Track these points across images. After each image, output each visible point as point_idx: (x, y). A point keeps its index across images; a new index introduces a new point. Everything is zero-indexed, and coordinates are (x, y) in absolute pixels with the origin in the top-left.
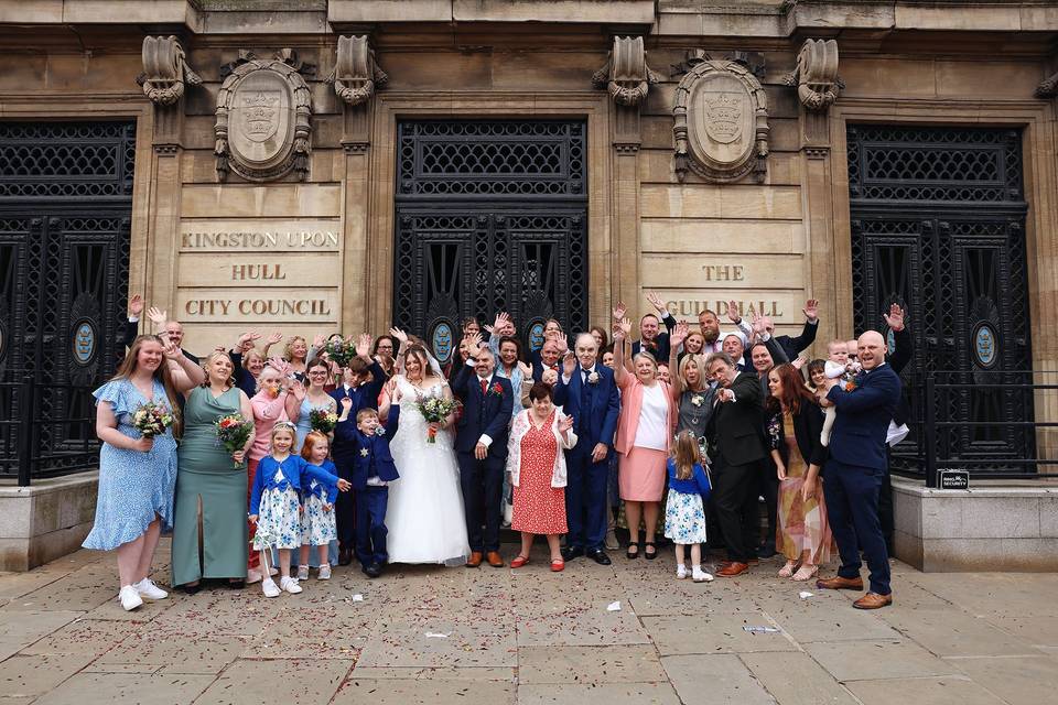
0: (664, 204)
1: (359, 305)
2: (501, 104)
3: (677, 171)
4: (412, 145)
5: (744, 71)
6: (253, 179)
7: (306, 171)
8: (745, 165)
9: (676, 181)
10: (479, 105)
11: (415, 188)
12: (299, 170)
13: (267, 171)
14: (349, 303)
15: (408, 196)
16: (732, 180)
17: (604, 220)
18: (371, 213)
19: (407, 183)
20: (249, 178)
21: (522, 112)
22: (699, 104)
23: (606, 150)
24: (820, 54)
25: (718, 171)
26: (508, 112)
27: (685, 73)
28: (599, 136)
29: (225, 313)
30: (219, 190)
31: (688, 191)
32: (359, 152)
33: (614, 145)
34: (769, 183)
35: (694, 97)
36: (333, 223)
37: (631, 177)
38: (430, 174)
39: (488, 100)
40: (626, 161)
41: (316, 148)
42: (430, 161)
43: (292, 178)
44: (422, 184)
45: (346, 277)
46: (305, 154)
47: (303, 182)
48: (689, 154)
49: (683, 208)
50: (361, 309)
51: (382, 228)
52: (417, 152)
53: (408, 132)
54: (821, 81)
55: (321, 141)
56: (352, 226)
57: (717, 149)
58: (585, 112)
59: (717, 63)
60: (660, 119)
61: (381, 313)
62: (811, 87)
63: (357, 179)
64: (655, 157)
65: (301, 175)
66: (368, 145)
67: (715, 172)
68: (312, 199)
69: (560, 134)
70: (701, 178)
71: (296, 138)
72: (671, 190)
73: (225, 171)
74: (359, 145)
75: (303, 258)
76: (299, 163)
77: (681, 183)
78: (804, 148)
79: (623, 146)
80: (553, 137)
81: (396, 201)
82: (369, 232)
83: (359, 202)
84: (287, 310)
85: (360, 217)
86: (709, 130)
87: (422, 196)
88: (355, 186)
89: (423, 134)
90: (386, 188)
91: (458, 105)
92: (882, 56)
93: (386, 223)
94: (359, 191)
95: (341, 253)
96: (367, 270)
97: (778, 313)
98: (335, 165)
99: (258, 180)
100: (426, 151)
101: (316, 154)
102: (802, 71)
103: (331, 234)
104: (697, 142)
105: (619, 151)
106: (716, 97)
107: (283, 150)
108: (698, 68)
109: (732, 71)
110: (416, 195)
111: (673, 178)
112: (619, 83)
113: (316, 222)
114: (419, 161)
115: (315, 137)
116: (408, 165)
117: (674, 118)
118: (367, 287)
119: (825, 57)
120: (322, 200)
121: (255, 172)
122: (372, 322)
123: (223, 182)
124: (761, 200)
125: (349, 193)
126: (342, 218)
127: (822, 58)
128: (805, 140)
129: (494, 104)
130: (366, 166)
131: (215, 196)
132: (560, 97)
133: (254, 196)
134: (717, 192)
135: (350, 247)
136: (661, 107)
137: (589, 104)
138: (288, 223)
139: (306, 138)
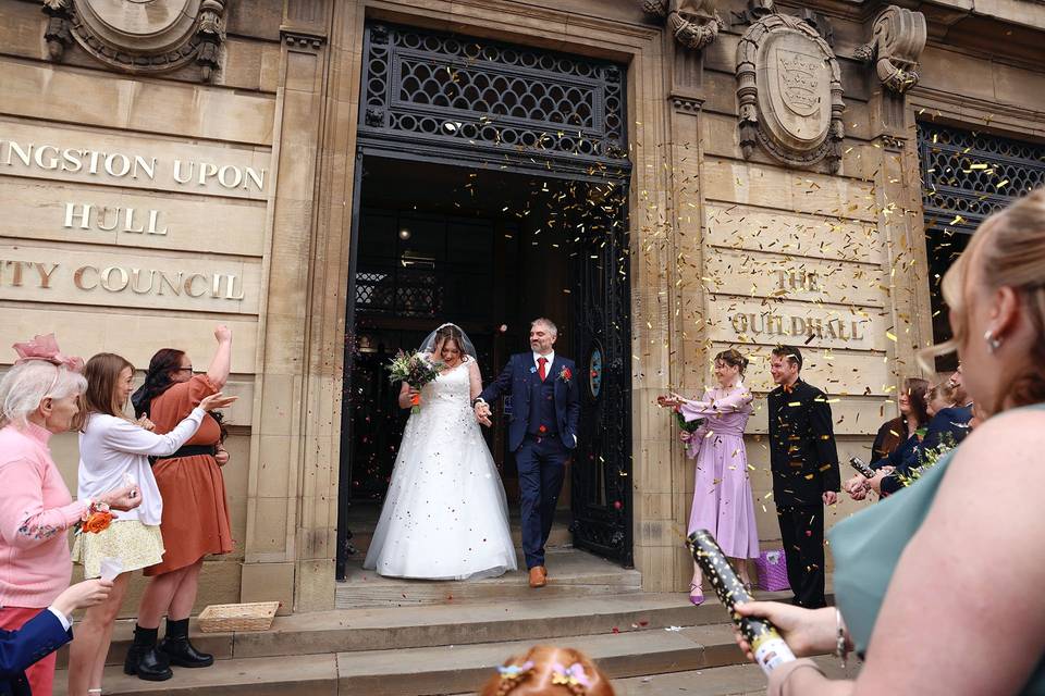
0: (728, 186)
1: (297, 288)
2: (521, 20)
3: (743, 144)
4: (385, 58)
5: (816, 34)
6: (118, 64)
7: (215, 67)
8: (820, 148)
9: (741, 157)
10: (489, 15)
11: (387, 121)
12: (203, 63)
13: (146, 55)
14: (281, 283)
15: (378, 130)
16: (806, 164)
17: (657, 197)
18: (323, 145)
19: (377, 111)
20: (109, 61)
21: (548, 36)
22: (772, 63)
23: (659, 105)
24: (908, 24)
25: (792, 150)
26: (529, 32)
27: (750, 24)
28: (649, 82)
29: (45, 286)
30: (47, 73)
31: (755, 171)
32: (309, 50)
33: (672, 98)
34: (842, 174)
35: (765, 54)
36: (258, 155)
37: (693, 144)
38: (410, 104)
39: (503, 11)
40: (683, 121)
41: (233, 35)
42: (411, 85)
43: (189, 75)
44: (398, 116)
45: (277, 240)
46: (214, 38)
47: (207, 83)
48: (759, 125)
49: (750, 192)
50: (302, 295)
51: (339, 171)
52: (393, 69)
53: (378, 37)
54: (906, 57)
55: (245, 25)
56: (291, 162)
57: (794, 121)
58: (631, 52)
59: (788, 19)
60: (720, 76)
61: (331, 304)
62: (893, 62)
63: (303, 90)
64: (716, 123)
65: (206, 71)
66: (324, 40)
67: (788, 151)
68: (221, 112)
69: (592, 76)
70: (771, 157)
71: (201, 11)
72: (736, 168)
73: (62, 41)
74: (310, 39)
75: (200, 204)
76: (205, 51)
77: (746, 160)
78: (881, 137)
79: (684, 99)
80: (583, 79)
81: (360, 135)
82: (319, 173)
83: (303, 125)
84: (166, 290)
85: (305, 149)
86: (785, 97)
87: (397, 132)
88: (299, 101)
89: (402, 44)
90: (347, 111)
91: (459, 9)
92: (944, 46)
93: (344, 165)
94: (306, 109)
95: (270, 204)
96: (314, 233)
97: (859, 336)
98: (264, 66)
99: (127, 67)
100: (405, 71)
101: (233, 44)
102: (883, 43)
103: (252, 172)
104: (771, 110)
105: (677, 106)
106: (790, 57)
107: (178, 23)
108: (767, 20)
109: (804, 31)
110: (388, 131)
111: (737, 153)
112: (684, 16)
113: (227, 150)
114: (394, 84)
115: (233, 17)
116: (377, 86)
117: (738, 77)
118: (312, 261)
119: (913, 28)
120: (239, 116)
121: (122, 53)
122: (317, 318)
123: (57, 61)
124: (834, 194)
125: (289, 111)
126: (276, 149)
127: (910, 29)
128: (880, 126)
129: (511, 18)
130: (319, 72)
131: (39, 83)
132: (600, 24)
133: (117, 93)
134: (788, 177)
135: (286, 194)
136: (721, 59)
137: (635, 41)
138: (177, 147)
139: (220, 15)
